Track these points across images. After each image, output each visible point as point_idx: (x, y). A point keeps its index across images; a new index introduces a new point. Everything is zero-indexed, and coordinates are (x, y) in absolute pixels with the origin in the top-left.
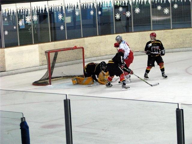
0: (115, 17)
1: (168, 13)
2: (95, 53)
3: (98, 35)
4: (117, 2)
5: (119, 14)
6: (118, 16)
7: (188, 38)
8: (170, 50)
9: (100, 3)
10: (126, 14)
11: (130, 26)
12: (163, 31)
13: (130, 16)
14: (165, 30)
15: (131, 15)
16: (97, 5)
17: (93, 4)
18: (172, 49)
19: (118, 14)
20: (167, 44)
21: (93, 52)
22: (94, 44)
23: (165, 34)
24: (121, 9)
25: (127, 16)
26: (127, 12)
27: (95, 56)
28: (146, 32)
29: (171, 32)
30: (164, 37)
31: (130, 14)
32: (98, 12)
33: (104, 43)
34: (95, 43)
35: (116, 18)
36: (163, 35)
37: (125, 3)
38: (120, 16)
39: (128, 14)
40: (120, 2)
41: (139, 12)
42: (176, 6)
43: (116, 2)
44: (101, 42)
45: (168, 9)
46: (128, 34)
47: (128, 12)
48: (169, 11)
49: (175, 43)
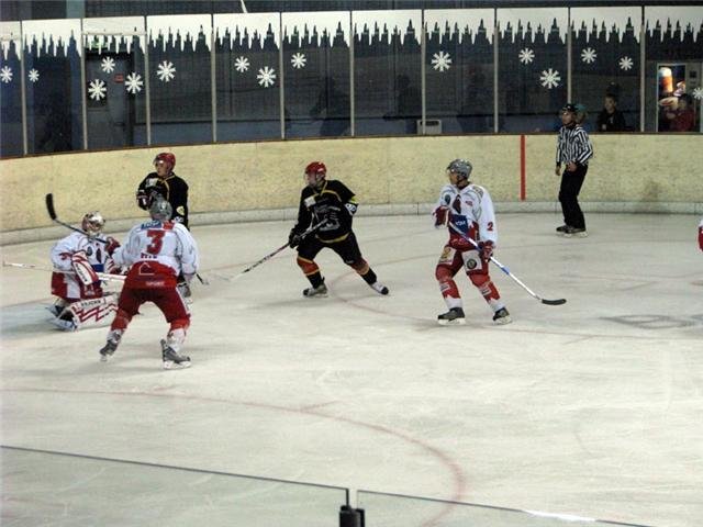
0: (87, 90)
1: (272, 82)
2: (13, 218)
3: (26, 152)
4: (96, 40)
5: (102, 83)
6: (97, 90)
7: (339, 171)
8: (276, 213)
9: (35, 42)
10: (127, 83)
11: (140, 124)
12: (252, 145)
13: (139, 89)
14: (259, 144)
15: (142, 87)
16: (26, 47)
17: (12, 45)
18: (284, 208)
19: (97, 81)
20: (266, 189)
21: (9, 213)
22: (12, 185)
23: (260, 156)
24: (108, 65)
25: (129, 89)
26: (129, 77)
27: (13, 227)
28: (195, 147)
29: (282, 151)
30: (257, 165)
31: (141, 83)
32: (27, 73)
33: (47, 181)
34: (15, 183)
35: (92, 97)
36: (253, 161)
37: (123, 45)
38: (105, 89)
39: (134, 83)
40: (106, 39)
41: (172, 76)
42: (299, 61)
43: (91, 39)
44: (35, 179)
45: (272, 71)
46: (132, 152)
47: (134, 74)
48: (274, 76)
49: (293, 188)
